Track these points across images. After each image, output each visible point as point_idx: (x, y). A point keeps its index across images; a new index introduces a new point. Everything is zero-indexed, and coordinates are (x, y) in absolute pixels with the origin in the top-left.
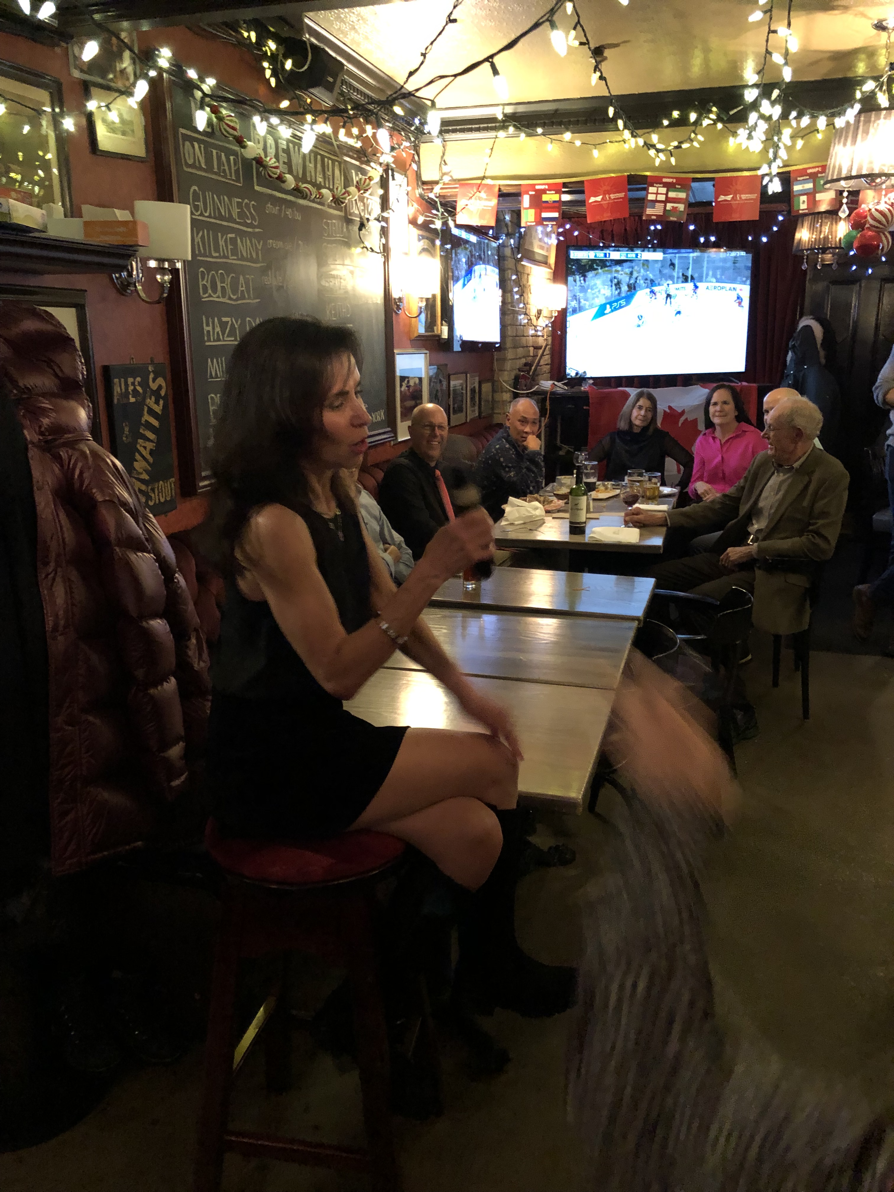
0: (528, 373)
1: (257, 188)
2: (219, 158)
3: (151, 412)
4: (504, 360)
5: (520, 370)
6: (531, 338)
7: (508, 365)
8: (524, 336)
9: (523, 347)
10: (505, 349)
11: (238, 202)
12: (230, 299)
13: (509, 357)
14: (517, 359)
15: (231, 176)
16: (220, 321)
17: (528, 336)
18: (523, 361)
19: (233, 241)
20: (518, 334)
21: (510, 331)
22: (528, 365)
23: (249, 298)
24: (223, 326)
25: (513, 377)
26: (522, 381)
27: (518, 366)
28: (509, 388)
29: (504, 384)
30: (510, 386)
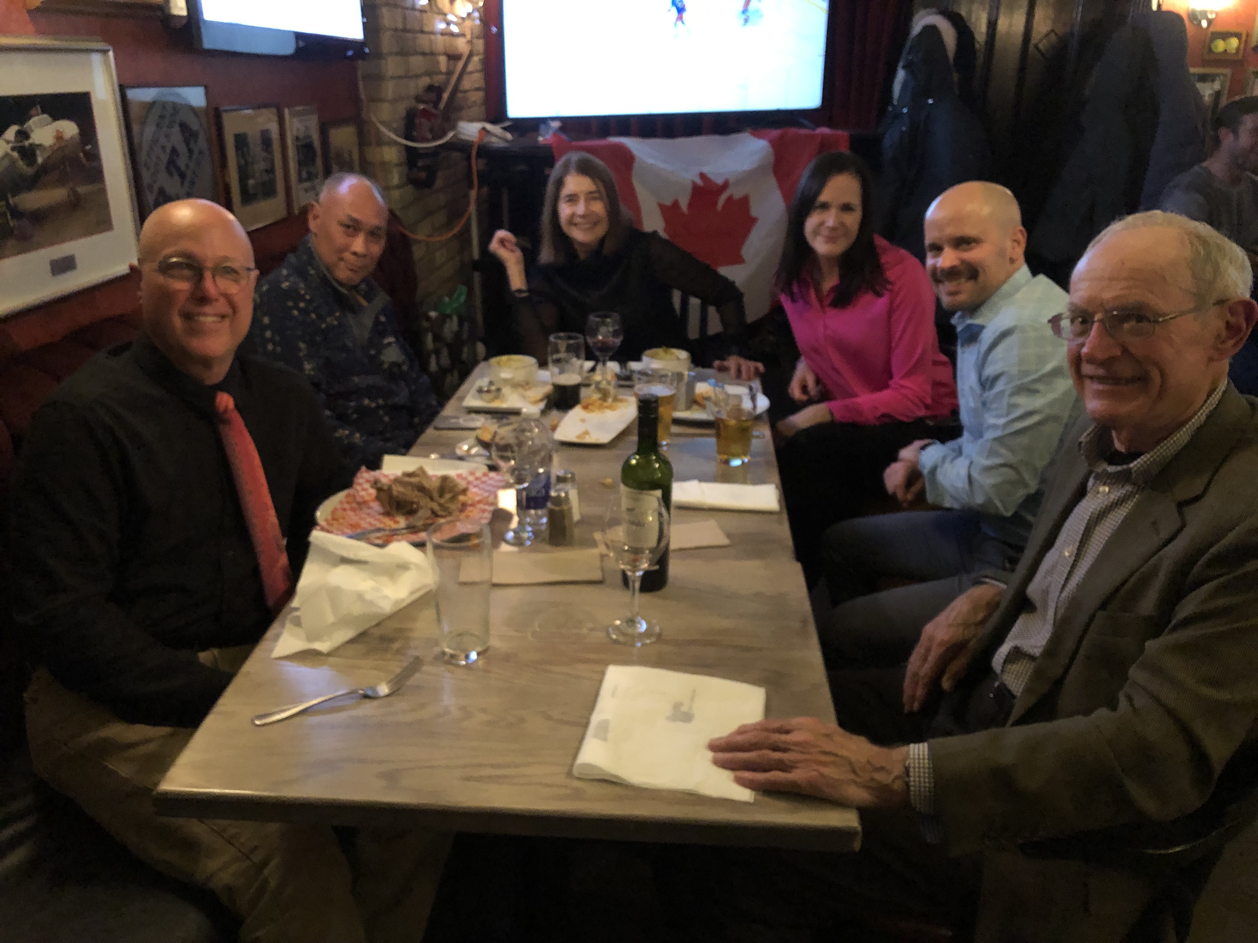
0: (436, 106)
4: (377, 78)
5: (418, 99)
6: (439, 37)
7: (389, 89)
8: (422, 32)
9: (424, 54)
10: (378, 55)
13: (390, 73)
14: (410, 77)
17: (433, 33)
18: (425, 81)
20: (409, 27)
21: (387, 18)
22: (435, 90)
25: (403, 113)
26: (425, 123)
27: (412, 92)
28: (393, 136)
29: (383, 129)
30: (396, 132)
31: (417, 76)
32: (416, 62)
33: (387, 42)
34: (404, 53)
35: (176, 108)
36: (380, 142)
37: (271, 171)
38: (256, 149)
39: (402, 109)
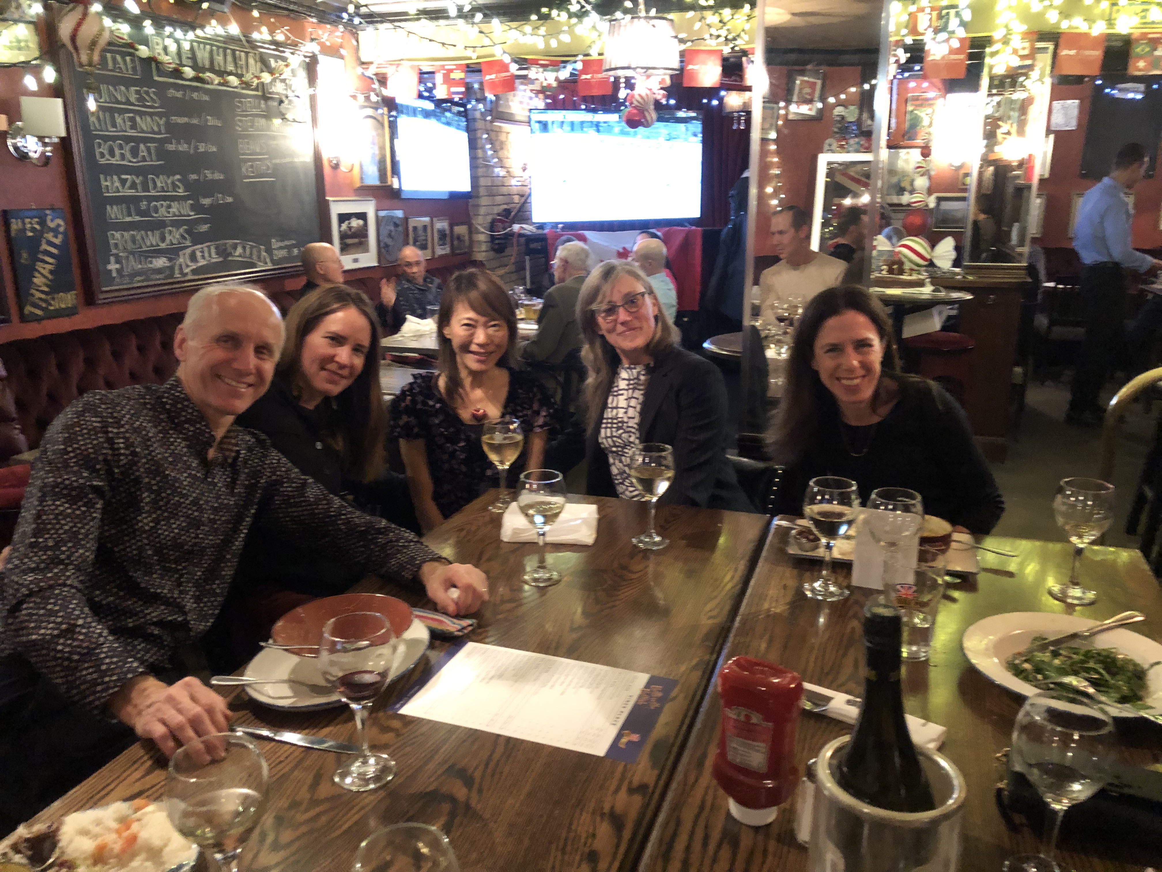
0: (507, 218)
1: (156, 78)
2: (114, 60)
3: (50, 243)
4: (478, 206)
7: (482, 211)
8: (503, 186)
9: (505, 195)
11: (136, 91)
12: (130, 162)
13: (484, 204)
14: (495, 205)
15: (127, 70)
16: (120, 179)
18: (503, 207)
19: (132, 120)
20: (495, 184)
21: (484, 181)
23: (152, 161)
24: (123, 182)
25: (490, 221)
26: (499, 224)
27: (496, 212)
28: (483, 230)
29: (479, 227)
30: (484, 228)
31: (499, 205)
32: (499, 199)
33: (482, 191)
34: (491, 195)
35: (392, 218)
36: (478, 232)
37: (426, 240)
38: (421, 232)
39: (489, 219)
